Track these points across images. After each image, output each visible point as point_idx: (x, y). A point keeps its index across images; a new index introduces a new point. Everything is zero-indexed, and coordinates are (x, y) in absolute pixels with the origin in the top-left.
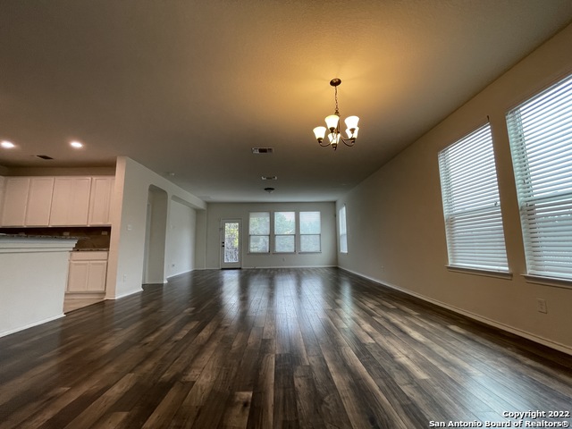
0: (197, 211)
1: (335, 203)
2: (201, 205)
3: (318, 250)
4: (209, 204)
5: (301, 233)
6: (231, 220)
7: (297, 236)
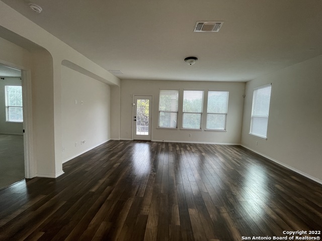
0: (111, 87)
1: (245, 83)
2: (114, 81)
3: (223, 129)
4: (121, 80)
5: (209, 111)
6: (143, 97)
7: (204, 114)
